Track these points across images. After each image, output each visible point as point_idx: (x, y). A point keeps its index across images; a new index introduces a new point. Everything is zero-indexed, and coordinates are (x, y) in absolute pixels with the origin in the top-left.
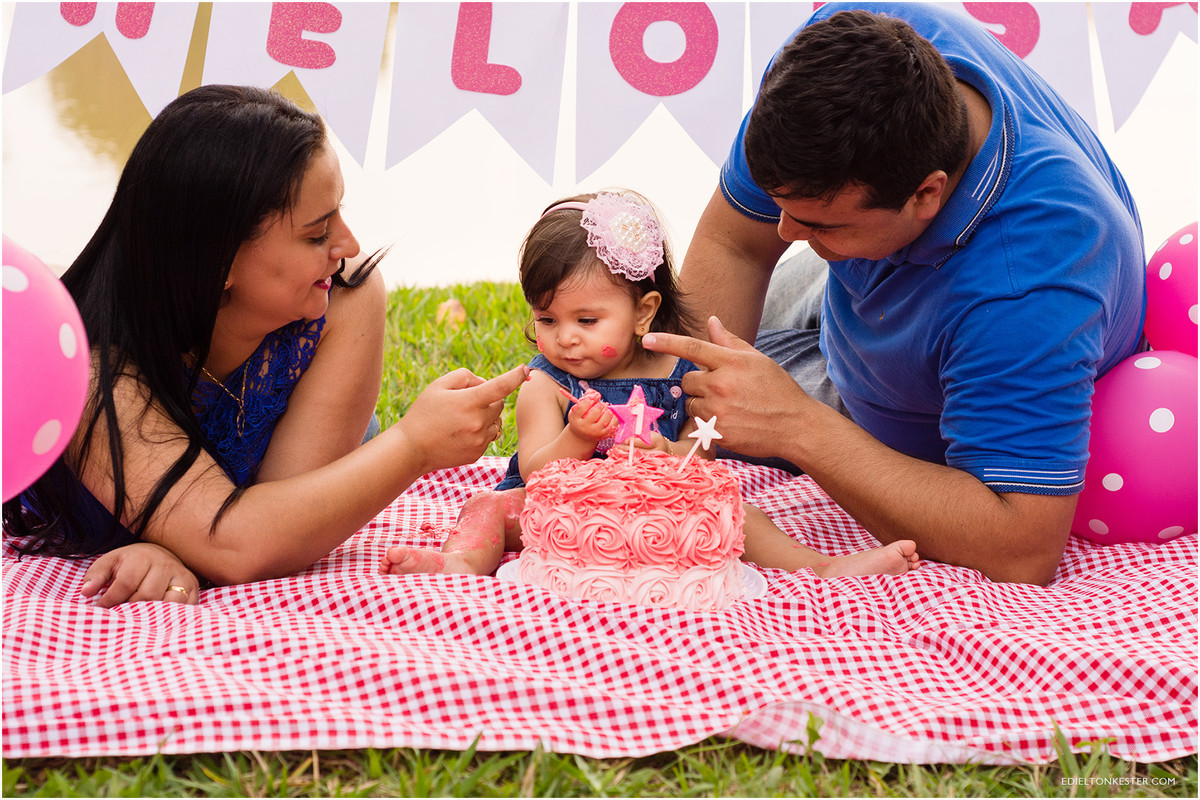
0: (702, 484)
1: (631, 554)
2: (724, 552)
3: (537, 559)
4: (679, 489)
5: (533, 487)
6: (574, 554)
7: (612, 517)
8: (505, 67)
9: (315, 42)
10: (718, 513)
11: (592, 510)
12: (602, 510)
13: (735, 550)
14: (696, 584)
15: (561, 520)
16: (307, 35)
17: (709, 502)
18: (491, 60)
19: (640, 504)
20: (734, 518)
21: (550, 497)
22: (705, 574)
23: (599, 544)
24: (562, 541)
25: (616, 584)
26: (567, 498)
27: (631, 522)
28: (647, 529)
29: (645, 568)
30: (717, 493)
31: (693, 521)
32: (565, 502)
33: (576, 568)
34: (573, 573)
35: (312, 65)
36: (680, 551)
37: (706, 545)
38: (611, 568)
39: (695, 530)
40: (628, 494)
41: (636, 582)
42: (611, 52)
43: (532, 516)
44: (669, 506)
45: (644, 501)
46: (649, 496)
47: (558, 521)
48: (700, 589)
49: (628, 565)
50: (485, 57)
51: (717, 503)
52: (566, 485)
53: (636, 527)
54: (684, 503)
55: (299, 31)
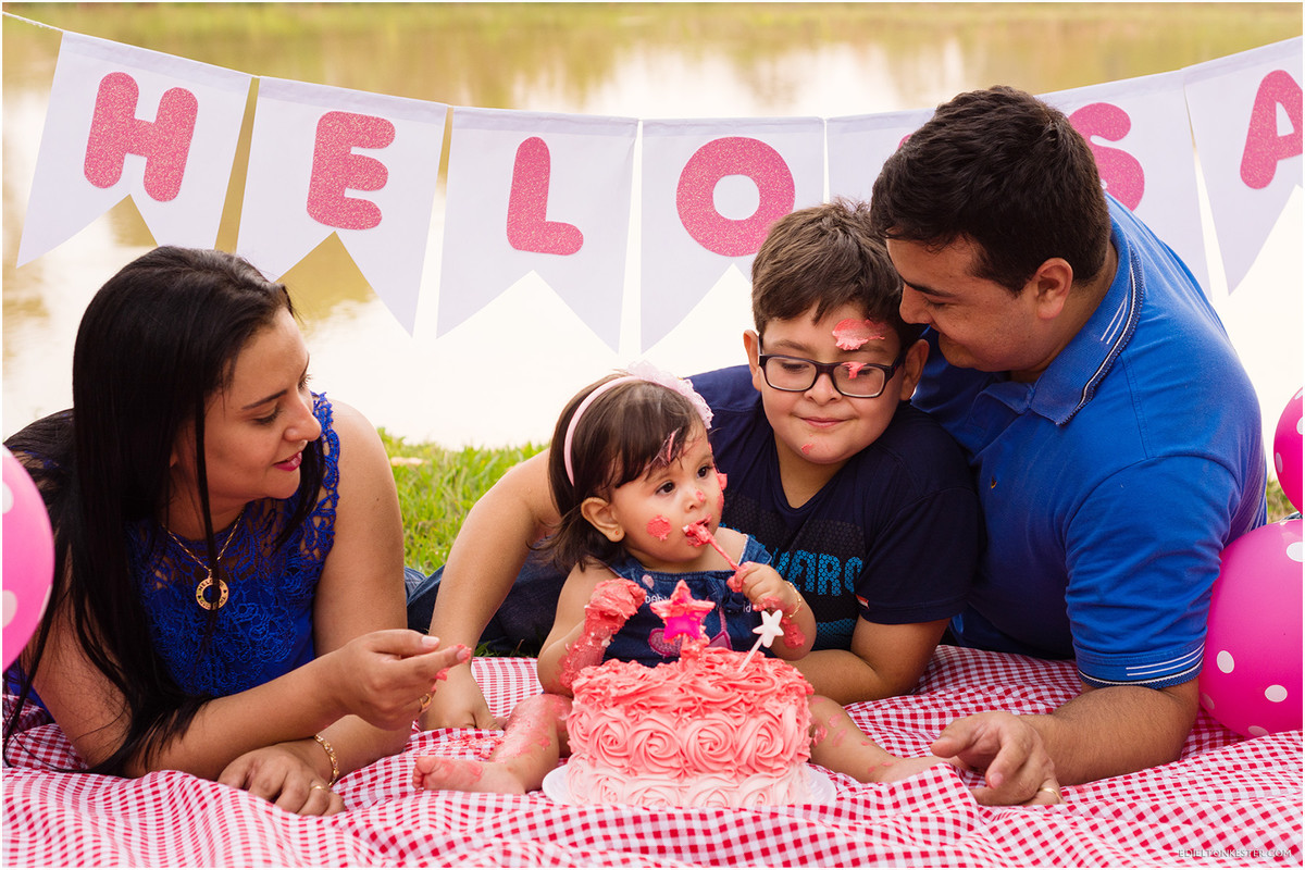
0: (763, 684)
1: (686, 762)
2: (788, 758)
3: (584, 765)
4: (737, 690)
5: (581, 688)
6: (624, 762)
7: (664, 722)
8: (565, 225)
9: (360, 201)
10: (780, 716)
11: (643, 715)
12: (654, 715)
13: (800, 755)
14: (757, 793)
15: (610, 725)
16: (350, 193)
17: (771, 704)
18: (549, 218)
19: (694, 707)
20: (798, 720)
21: (598, 699)
22: (765, 782)
23: (651, 751)
24: (611, 748)
25: (671, 795)
26: (617, 701)
27: (685, 727)
28: (703, 734)
29: (701, 777)
30: (779, 694)
31: (753, 725)
32: (614, 706)
33: (627, 776)
34: (624, 783)
35: (357, 225)
36: (739, 758)
37: (767, 750)
38: (665, 777)
39: (755, 735)
40: (683, 696)
41: (692, 792)
42: (679, 209)
43: (580, 720)
44: (726, 710)
45: (699, 704)
46: (705, 699)
47: (607, 726)
48: (761, 799)
49: (682, 774)
50: (543, 215)
51: (779, 705)
52: (616, 687)
53: (691, 733)
54: (743, 706)
55: (342, 188)
